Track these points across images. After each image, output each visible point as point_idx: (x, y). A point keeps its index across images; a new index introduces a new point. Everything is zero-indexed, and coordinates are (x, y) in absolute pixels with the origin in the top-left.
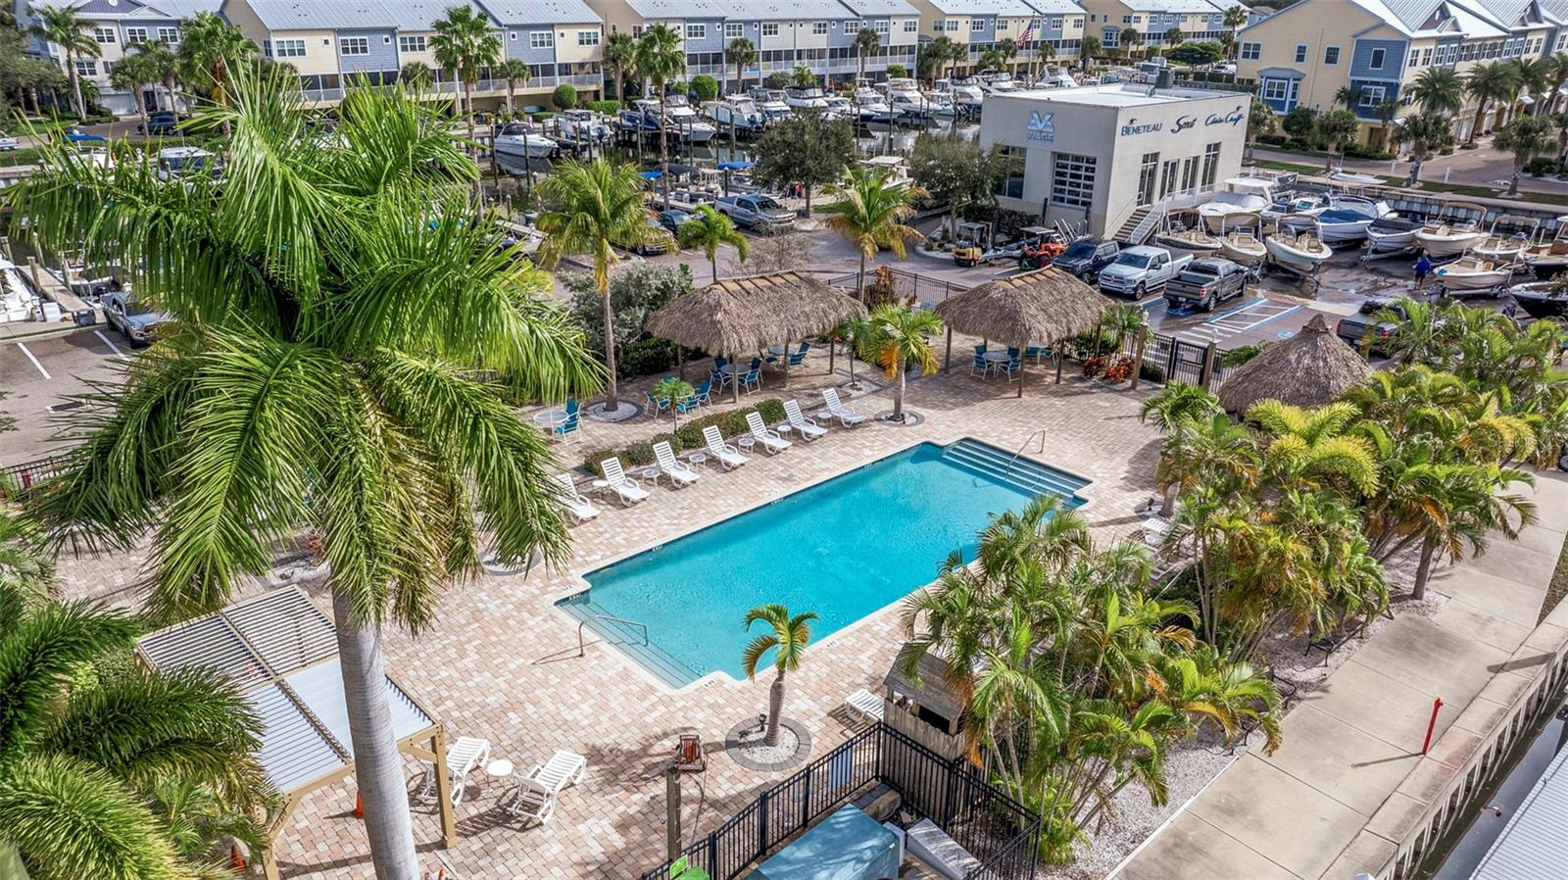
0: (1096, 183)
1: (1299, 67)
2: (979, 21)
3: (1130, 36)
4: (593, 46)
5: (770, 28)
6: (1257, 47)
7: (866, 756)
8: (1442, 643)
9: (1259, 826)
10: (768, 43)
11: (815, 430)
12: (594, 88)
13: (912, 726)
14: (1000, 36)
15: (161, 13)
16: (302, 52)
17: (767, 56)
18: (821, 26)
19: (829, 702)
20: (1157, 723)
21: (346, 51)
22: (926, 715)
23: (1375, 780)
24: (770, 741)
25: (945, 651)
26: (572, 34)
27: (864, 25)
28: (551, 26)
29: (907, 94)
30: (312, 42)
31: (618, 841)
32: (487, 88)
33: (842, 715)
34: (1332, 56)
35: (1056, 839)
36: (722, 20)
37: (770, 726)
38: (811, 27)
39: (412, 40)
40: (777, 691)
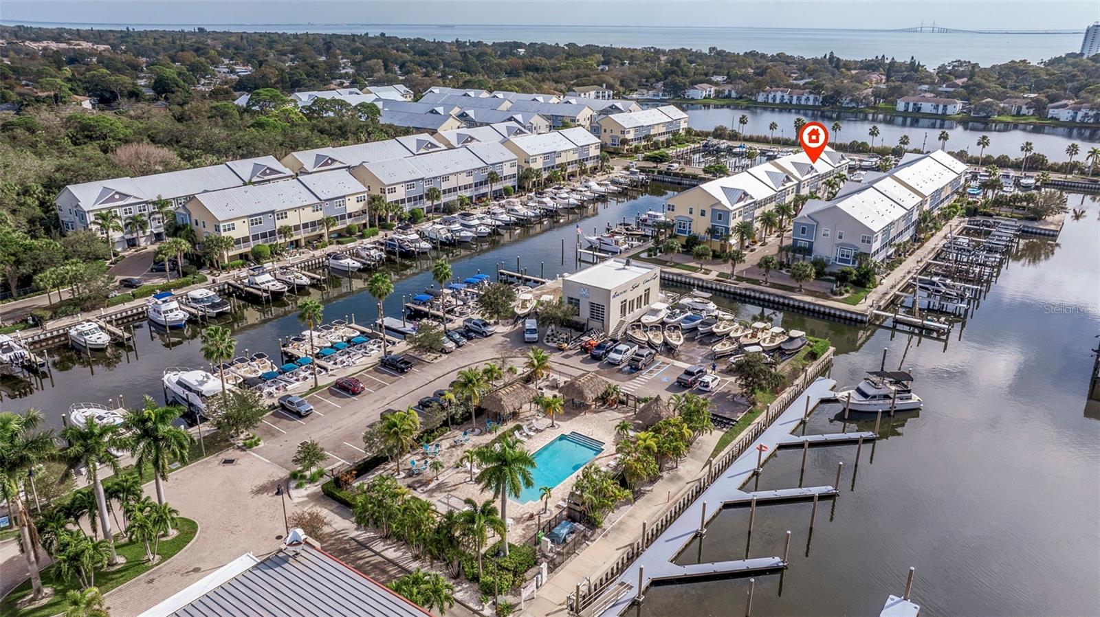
0: (605, 316)
1: (691, 216)
2: (546, 156)
3: (624, 142)
4: (363, 202)
5: (446, 178)
6: (673, 206)
7: (565, 513)
8: (679, 478)
9: (635, 518)
10: (445, 186)
11: (532, 433)
12: (364, 222)
13: (573, 506)
14: (558, 161)
15: (138, 198)
16: (234, 228)
17: (444, 192)
18: (469, 173)
19: (555, 504)
20: (612, 501)
21: (252, 224)
22: (575, 504)
23: (658, 507)
24: (545, 513)
25: (578, 493)
26: (354, 198)
27: (490, 169)
28: (344, 197)
29: (516, 208)
30: (238, 223)
31: (524, 532)
32: (315, 230)
33: (558, 507)
34: (703, 214)
35: (599, 523)
36: (422, 179)
37: (545, 510)
38: (465, 174)
39: (282, 214)
40: (546, 503)
